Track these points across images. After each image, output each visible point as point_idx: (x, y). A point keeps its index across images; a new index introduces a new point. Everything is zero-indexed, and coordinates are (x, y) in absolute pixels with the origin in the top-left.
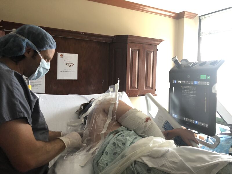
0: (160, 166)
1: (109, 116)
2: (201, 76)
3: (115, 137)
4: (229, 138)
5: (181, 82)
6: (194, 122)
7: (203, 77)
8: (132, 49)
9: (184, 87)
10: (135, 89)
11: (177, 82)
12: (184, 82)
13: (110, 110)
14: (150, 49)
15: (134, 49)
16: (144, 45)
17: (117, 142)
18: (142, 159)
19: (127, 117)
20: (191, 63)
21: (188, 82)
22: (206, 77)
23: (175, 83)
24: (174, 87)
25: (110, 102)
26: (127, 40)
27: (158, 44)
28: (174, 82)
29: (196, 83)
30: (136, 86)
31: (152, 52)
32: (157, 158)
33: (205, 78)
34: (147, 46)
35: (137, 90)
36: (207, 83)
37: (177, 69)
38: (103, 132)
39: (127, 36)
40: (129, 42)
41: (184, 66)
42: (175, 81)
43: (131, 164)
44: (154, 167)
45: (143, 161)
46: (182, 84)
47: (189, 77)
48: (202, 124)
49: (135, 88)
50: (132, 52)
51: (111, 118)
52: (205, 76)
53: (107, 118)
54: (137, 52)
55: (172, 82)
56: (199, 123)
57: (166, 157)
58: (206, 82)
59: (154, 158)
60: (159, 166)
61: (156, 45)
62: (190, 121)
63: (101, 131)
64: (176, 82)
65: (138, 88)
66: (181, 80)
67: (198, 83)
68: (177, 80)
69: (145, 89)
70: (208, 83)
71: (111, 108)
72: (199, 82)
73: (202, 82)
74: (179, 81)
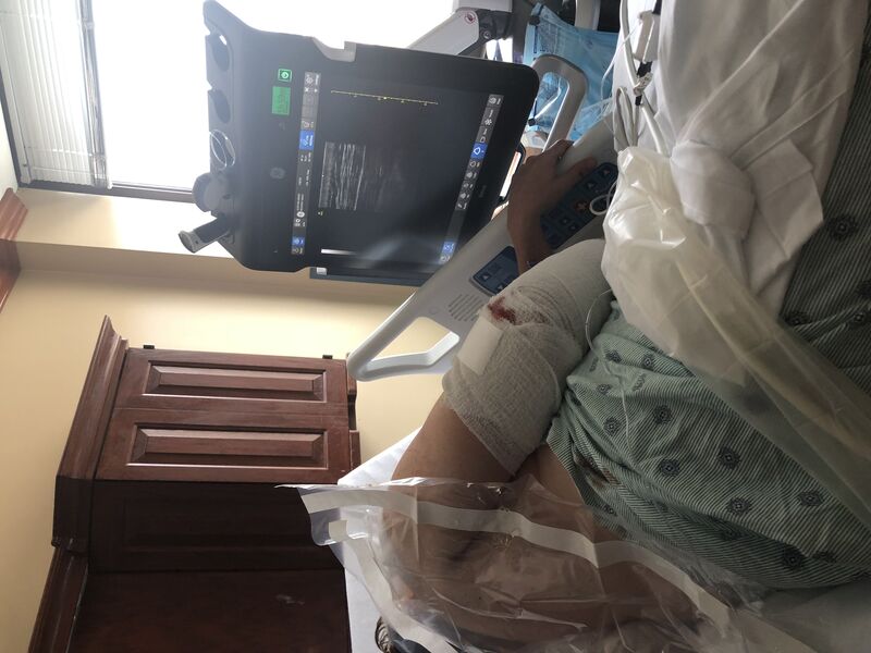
0: (808, 167)
1: (489, 528)
2: (275, 109)
3: (618, 473)
4: (536, 35)
5: (301, 214)
6: (477, 160)
7: (280, 102)
8: (132, 456)
9: (323, 200)
10: (322, 443)
11: (299, 232)
12: (300, 198)
13: (456, 525)
14: (141, 379)
15: (134, 447)
16: (118, 402)
17: (655, 454)
18: (773, 278)
19: (495, 419)
20: (214, 163)
21: (305, 179)
22: (283, 84)
23: (306, 243)
24: (323, 251)
25: (410, 530)
26: (82, 482)
27: (123, 343)
28: (298, 246)
29: (307, 141)
30: (312, 438)
31: (157, 368)
32: (753, 188)
33: (288, 91)
34: (126, 393)
35: (326, 433)
36: (312, 86)
37: (238, 236)
38: (586, 549)
39: (62, 481)
40: (95, 473)
41: (226, 197)
42: (296, 241)
43: (808, 338)
44: (814, 196)
45: (781, 268)
46: (311, 209)
47: (278, 173)
48: (488, 122)
49: (319, 443)
50: (149, 456)
51: (501, 513)
52: (276, 90)
53: (504, 536)
54: (150, 433)
55: (298, 256)
56: (483, 136)
57: (741, 146)
58: (307, 90)
59: (756, 207)
60: (812, 171)
61: (125, 354)
62: (471, 181)
63: (582, 563)
64: (298, 236)
65: (321, 432)
66: (292, 216)
67: (308, 131)
68: (289, 232)
69: (325, 402)
70: (309, 80)
71: (445, 517)
72: (305, 124)
73: (304, 109)
74: (297, 223)
